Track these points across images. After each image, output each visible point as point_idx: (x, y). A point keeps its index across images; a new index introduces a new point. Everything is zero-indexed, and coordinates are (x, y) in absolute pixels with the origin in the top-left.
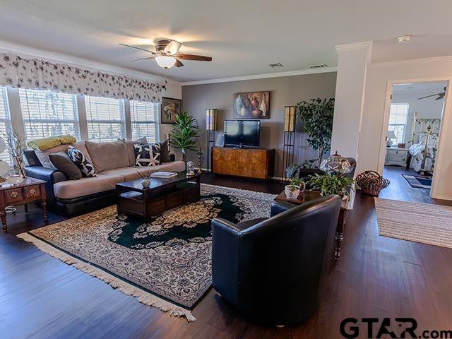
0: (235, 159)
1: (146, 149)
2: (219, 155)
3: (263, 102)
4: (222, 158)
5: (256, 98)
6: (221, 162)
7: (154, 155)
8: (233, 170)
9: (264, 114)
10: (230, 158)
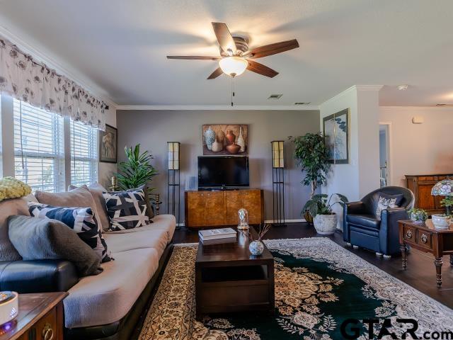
0: (221, 204)
1: (127, 200)
2: (197, 202)
3: (241, 136)
4: (201, 205)
5: (231, 132)
6: (201, 210)
7: (142, 209)
8: (218, 218)
9: (242, 150)
10: (214, 204)
